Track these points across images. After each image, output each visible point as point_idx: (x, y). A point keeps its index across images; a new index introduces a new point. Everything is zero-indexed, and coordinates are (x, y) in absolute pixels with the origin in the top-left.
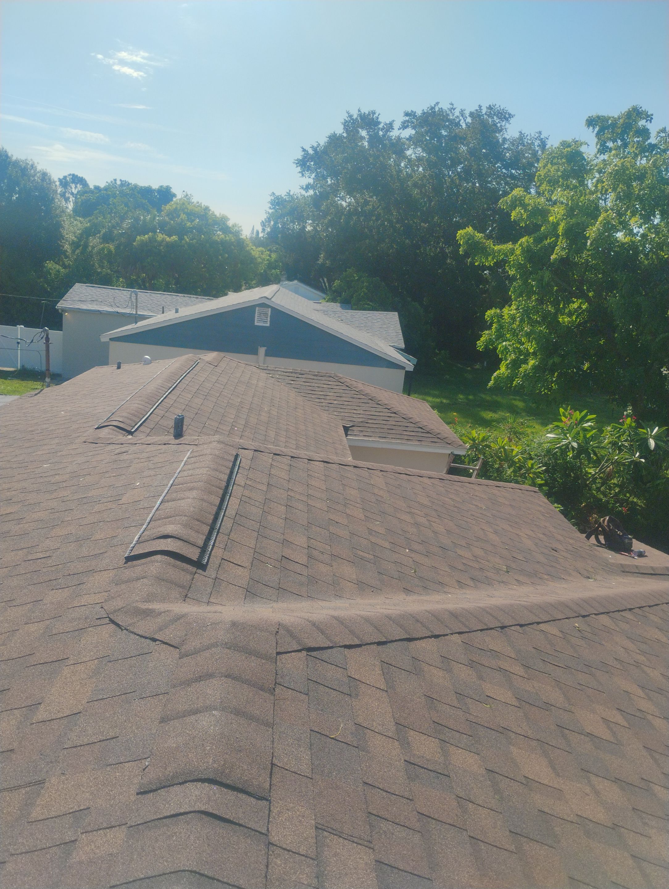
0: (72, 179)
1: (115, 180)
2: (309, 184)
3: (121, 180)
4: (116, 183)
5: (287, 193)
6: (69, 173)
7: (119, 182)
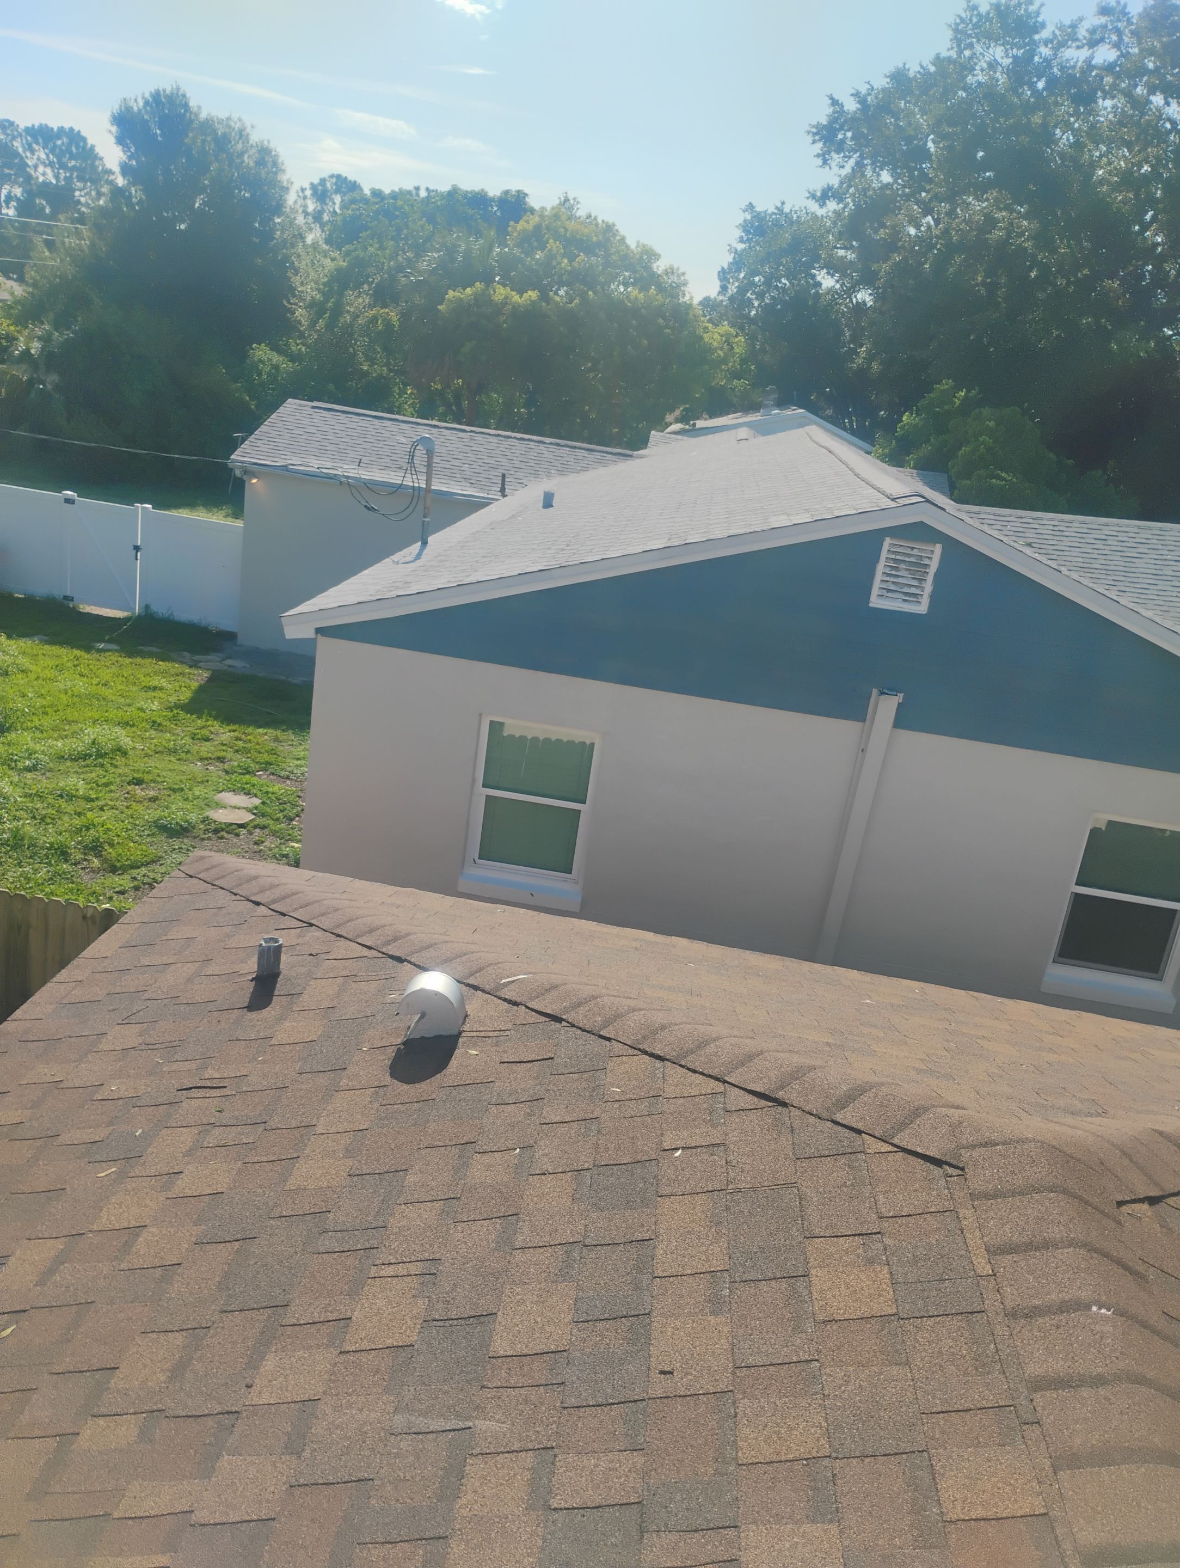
0: (336, 184)
1: (417, 189)
2: (830, 188)
3: (427, 189)
4: (418, 195)
5: (777, 208)
6: (330, 173)
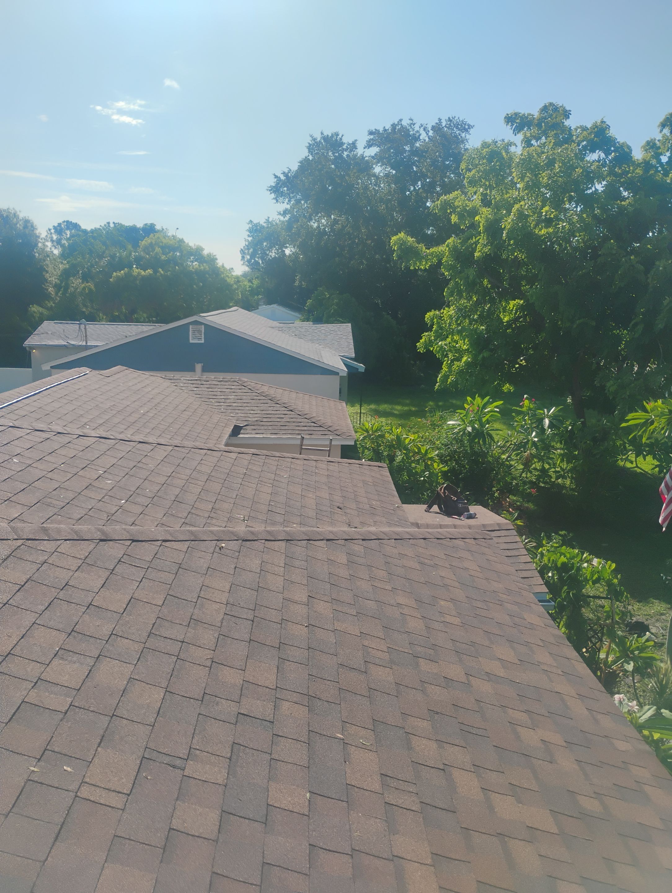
0: (66, 225)
1: (109, 223)
2: (286, 210)
3: (114, 223)
4: (109, 226)
5: (266, 220)
6: (63, 221)
7: (112, 225)
